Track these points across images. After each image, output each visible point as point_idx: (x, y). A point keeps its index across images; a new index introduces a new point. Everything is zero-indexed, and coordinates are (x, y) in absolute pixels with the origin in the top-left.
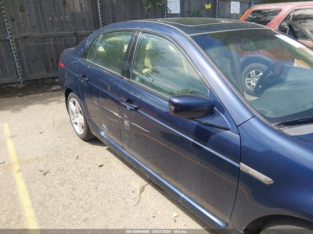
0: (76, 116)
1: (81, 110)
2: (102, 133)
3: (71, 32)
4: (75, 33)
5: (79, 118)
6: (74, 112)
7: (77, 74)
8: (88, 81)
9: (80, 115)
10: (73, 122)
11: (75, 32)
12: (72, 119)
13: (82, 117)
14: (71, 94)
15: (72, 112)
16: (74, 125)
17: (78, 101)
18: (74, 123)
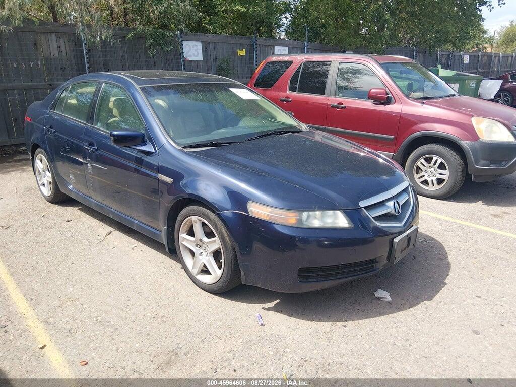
0: (43, 176)
1: (49, 168)
2: (70, 187)
3: (45, 83)
4: (51, 85)
5: (46, 178)
6: (41, 171)
7: (44, 126)
8: (55, 132)
9: (47, 173)
10: (40, 183)
11: (50, 83)
12: (38, 180)
13: (50, 175)
14: (39, 150)
15: (39, 172)
16: (42, 187)
17: (45, 156)
18: (41, 185)
